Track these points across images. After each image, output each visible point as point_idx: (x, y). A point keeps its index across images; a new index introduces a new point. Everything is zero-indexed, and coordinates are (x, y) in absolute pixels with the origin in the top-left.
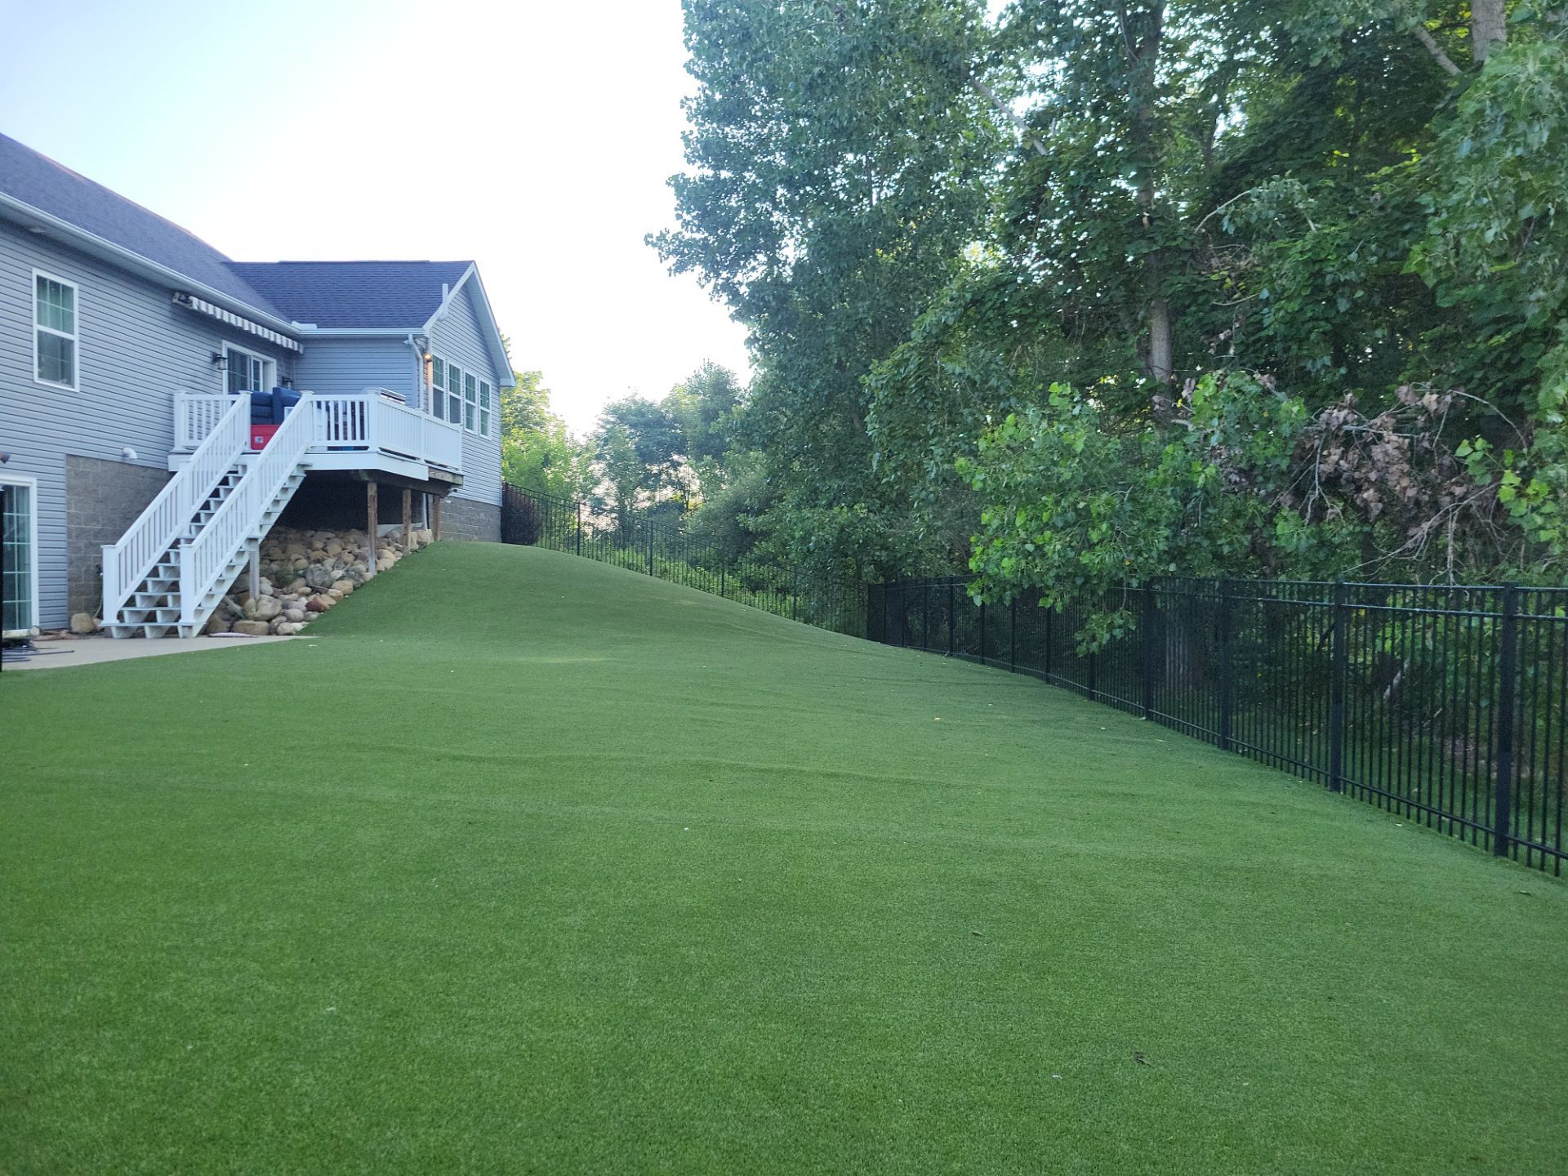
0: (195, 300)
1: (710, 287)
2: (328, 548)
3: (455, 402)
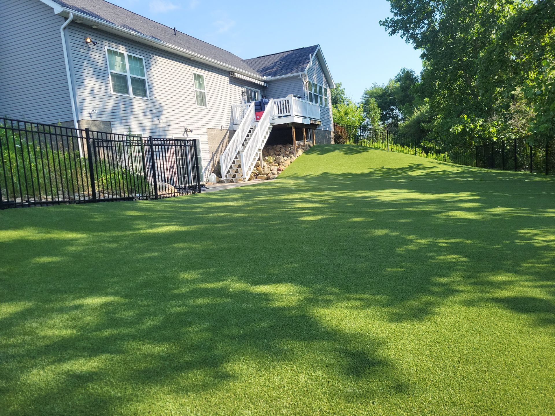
0: (236, 74)
1: (405, 38)
2: (281, 150)
3: (316, 96)
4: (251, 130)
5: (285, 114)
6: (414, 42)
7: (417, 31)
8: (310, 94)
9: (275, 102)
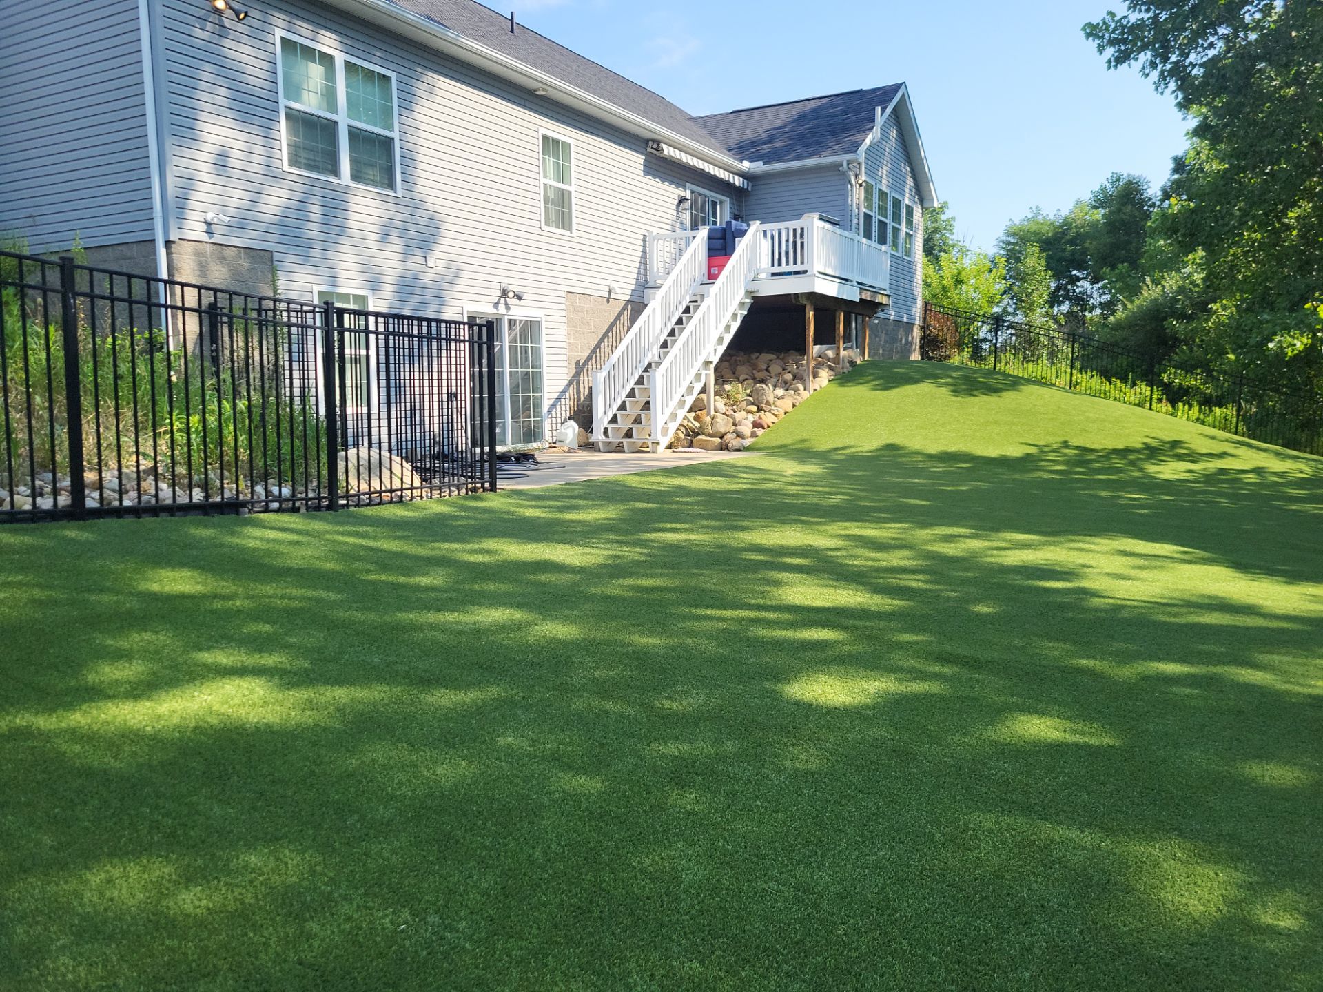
0: (664, 147)
1: (1155, 75)
2: (770, 369)
3: (882, 225)
4: (692, 305)
5: (792, 268)
6: (1179, 88)
7: (1192, 57)
8: (868, 217)
9: (765, 232)
